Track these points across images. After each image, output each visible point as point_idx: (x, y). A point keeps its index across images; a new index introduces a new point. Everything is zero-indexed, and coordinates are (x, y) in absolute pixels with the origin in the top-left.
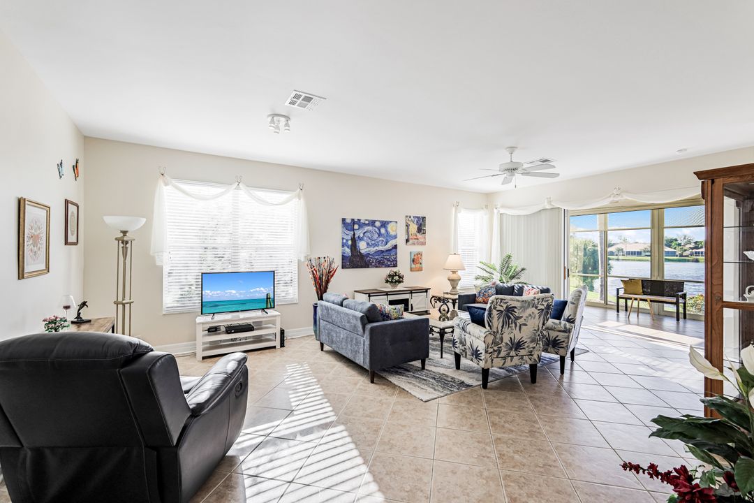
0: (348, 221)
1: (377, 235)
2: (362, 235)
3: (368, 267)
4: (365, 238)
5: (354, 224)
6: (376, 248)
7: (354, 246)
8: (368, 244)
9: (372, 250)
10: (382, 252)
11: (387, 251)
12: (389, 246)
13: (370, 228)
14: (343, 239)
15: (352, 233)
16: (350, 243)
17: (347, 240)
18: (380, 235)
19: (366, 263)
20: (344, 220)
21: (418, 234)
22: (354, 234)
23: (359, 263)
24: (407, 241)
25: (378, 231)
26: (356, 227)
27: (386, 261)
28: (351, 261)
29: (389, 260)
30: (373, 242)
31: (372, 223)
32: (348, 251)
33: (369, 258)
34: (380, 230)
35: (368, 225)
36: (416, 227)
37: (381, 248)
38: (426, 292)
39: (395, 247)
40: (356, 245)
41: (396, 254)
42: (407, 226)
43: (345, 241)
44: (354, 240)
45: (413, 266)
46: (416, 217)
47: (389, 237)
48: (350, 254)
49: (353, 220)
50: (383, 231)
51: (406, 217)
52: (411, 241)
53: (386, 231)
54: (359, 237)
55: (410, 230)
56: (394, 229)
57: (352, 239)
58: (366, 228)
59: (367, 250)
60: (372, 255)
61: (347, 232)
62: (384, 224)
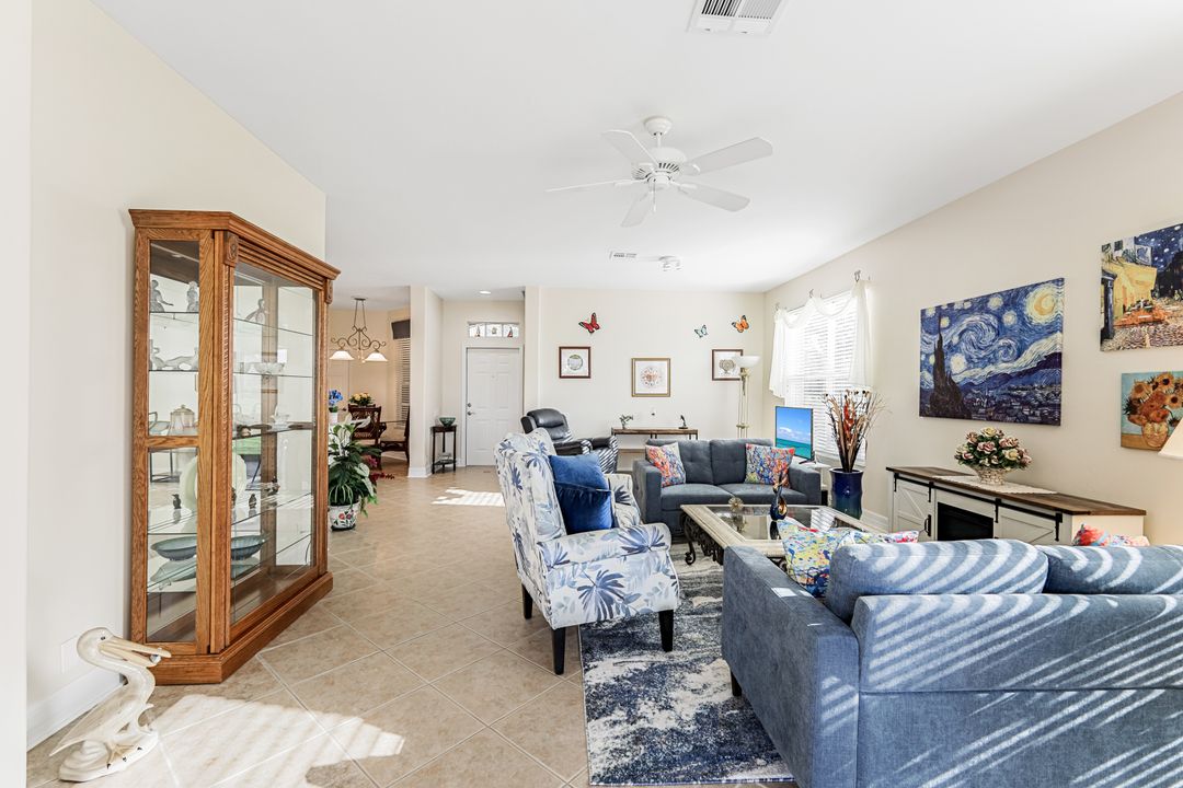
0: (931, 313)
1: (992, 334)
2: (956, 340)
3: (970, 418)
4: (963, 346)
5: (940, 318)
6: (991, 368)
7: (940, 369)
8: (969, 359)
9: (981, 373)
10: (1007, 377)
11: (1020, 375)
12: (1028, 359)
13: (976, 318)
14: (921, 353)
15: (937, 337)
16: (932, 360)
17: (927, 356)
18: (1000, 331)
19: (964, 408)
20: (923, 312)
21: (1159, 303)
22: (940, 341)
23: (949, 407)
24: (1106, 334)
25: (995, 322)
26: (945, 322)
27: (1016, 405)
28: (934, 401)
29: (1025, 403)
30: (983, 353)
31: (981, 304)
32: (929, 377)
33: (970, 396)
34: (1000, 319)
35: (970, 311)
36: (1149, 276)
37: (1003, 367)
38: (1058, 519)
39: (1054, 360)
40: (944, 364)
41: (1056, 382)
42: (1104, 282)
43: (923, 357)
44: (940, 354)
45: (1135, 429)
46: (1150, 236)
47: (1028, 332)
48: (932, 386)
49: (938, 308)
50: (1010, 318)
51: (1105, 248)
52: (1120, 336)
53: (1021, 316)
54: (949, 346)
55: (1117, 295)
56: (1047, 304)
57: (936, 353)
58: (967, 320)
59: (968, 374)
60: (979, 387)
61: (928, 338)
62: (1014, 299)
